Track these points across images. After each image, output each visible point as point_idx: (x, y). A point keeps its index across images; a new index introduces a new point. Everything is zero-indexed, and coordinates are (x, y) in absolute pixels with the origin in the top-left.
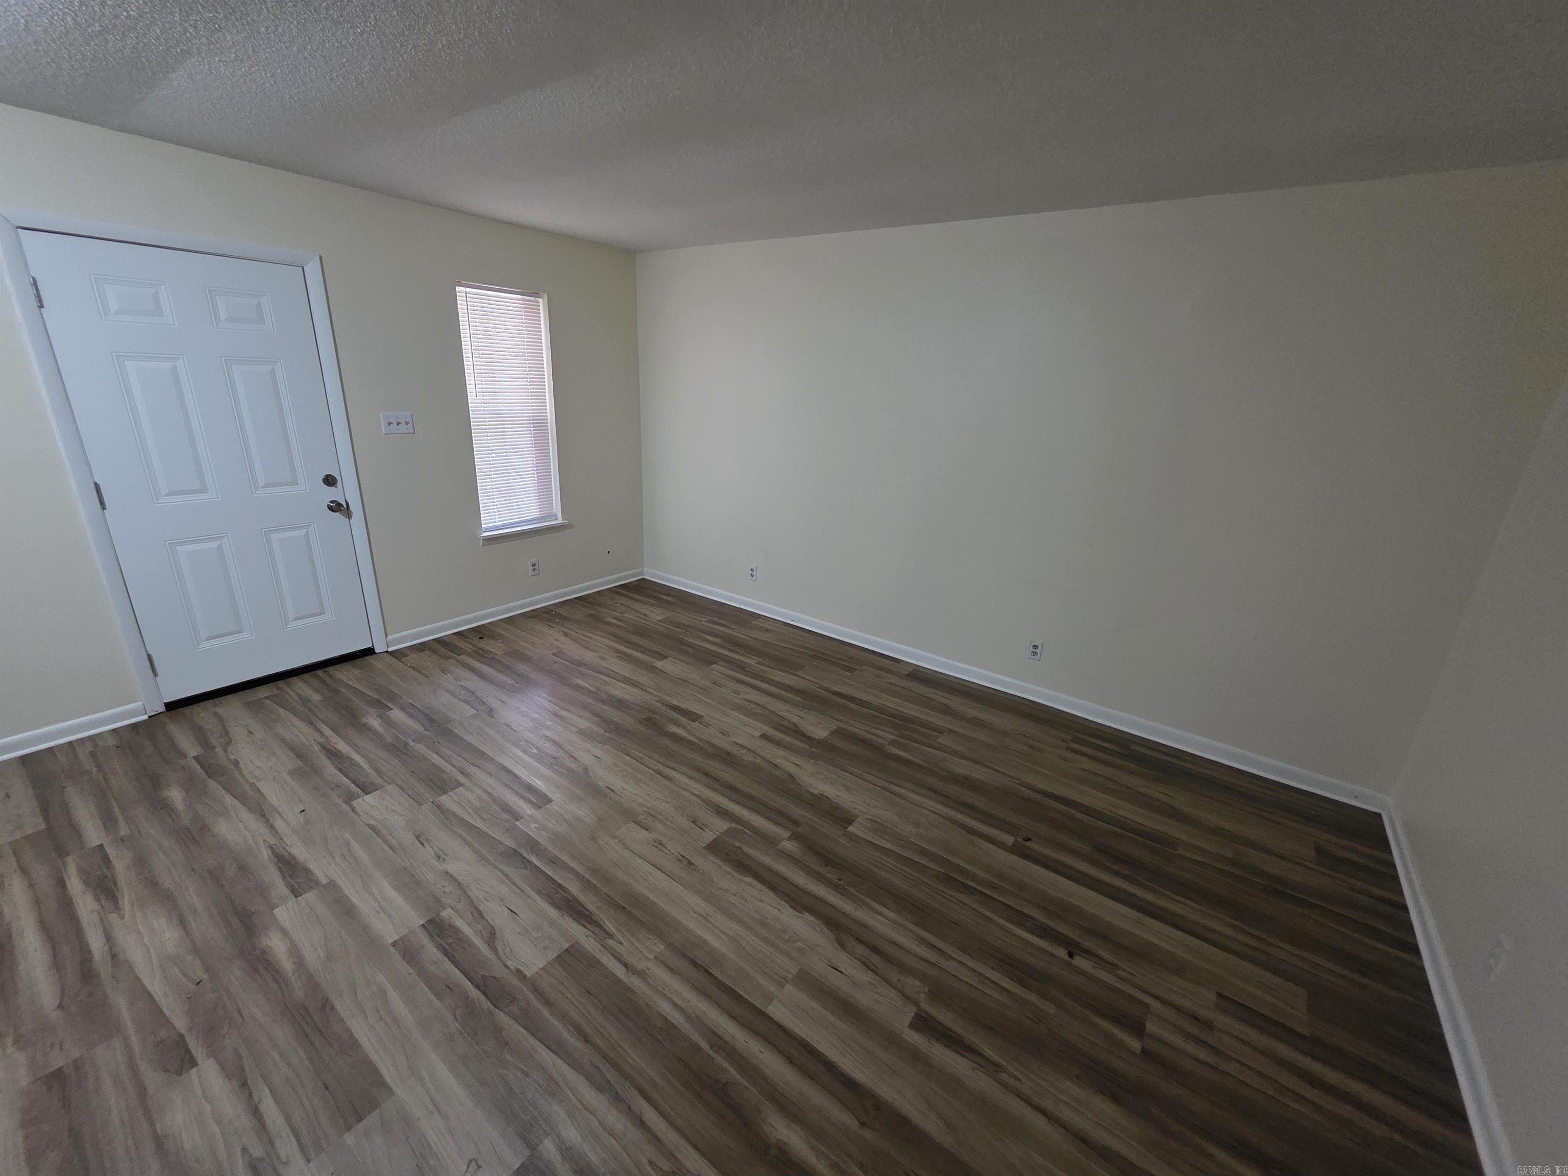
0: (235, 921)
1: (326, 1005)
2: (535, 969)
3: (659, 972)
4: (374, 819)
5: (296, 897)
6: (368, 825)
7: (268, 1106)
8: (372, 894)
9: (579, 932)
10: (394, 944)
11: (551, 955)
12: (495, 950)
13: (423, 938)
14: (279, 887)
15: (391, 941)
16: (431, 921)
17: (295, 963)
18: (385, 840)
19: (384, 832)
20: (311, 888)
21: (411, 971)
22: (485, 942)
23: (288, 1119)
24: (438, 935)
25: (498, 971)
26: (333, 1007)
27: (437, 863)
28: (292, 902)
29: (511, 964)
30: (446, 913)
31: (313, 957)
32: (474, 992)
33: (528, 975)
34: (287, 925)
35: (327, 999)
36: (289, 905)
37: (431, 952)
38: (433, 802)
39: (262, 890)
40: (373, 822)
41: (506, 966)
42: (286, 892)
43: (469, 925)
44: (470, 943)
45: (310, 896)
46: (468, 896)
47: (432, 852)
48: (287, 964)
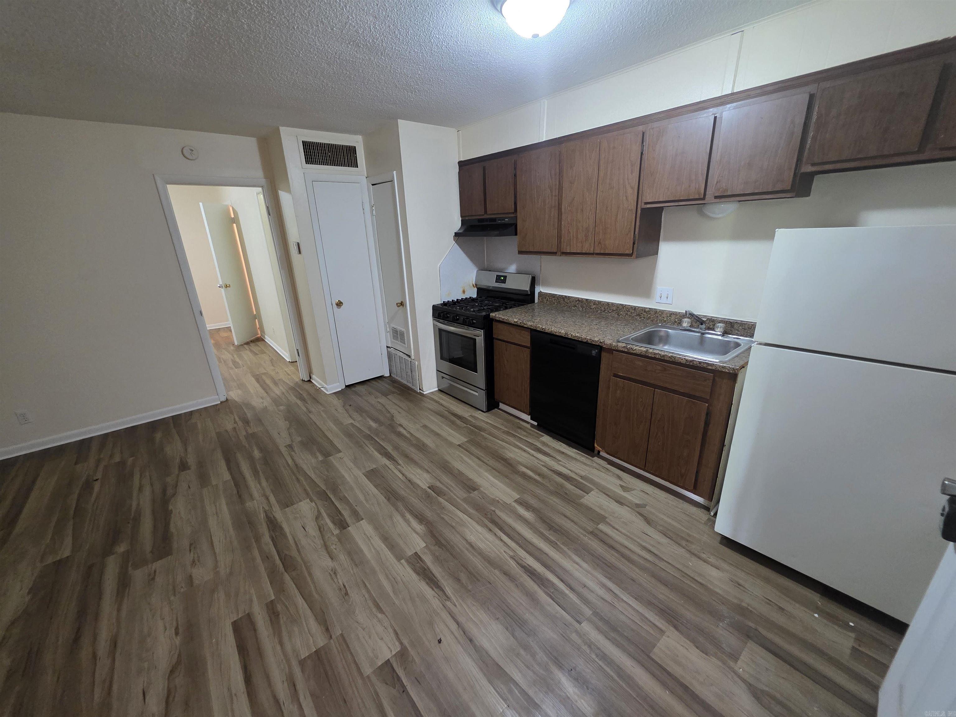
0: (443, 542)
1: (389, 500)
2: (304, 501)
3: (256, 494)
4: (379, 621)
5: (416, 552)
6: (384, 613)
7: (400, 476)
8: (375, 549)
9: (278, 515)
10: (362, 519)
11: (295, 506)
12: (319, 511)
13: (349, 520)
14: (428, 560)
15: (364, 520)
16: (345, 528)
17: (405, 516)
18: (368, 591)
19: (371, 604)
20: (410, 557)
21: (356, 507)
22: (321, 515)
23: (392, 472)
24: (342, 521)
25: (319, 503)
26: (385, 498)
27: (337, 567)
28: (418, 550)
29: (313, 504)
30: (336, 532)
31: (398, 518)
32: (331, 496)
33: (308, 500)
34: (415, 535)
35: (388, 501)
36: (419, 549)
37: (346, 514)
38: (331, 637)
39: (437, 559)
40: (380, 615)
41: (316, 504)
42: (423, 557)
43: (327, 524)
44: (329, 516)
45: (410, 553)
46: (323, 540)
47: (338, 576)
48: (408, 516)
